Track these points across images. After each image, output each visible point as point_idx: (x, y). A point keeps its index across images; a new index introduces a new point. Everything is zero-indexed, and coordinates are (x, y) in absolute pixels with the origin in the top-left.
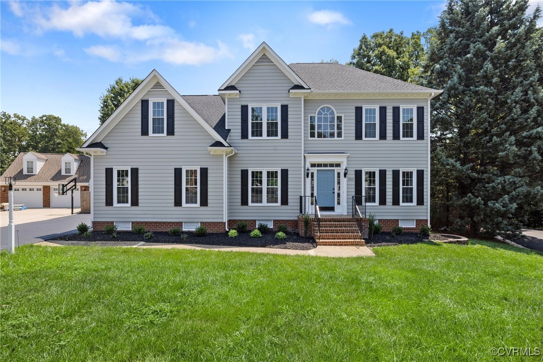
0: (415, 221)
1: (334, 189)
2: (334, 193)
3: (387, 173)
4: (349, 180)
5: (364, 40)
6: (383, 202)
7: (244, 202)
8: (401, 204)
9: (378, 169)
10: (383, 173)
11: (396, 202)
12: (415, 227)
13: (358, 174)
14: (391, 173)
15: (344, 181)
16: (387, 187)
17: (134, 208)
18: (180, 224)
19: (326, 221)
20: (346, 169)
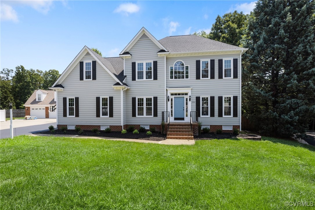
0: (232, 126)
1: (184, 108)
2: (184, 110)
3: (215, 98)
4: (193, 102)
5: (218, 19)
6: (212, 115)
7: (134, 115)
8: (224, 116)
9: (210, 96)
10: (212, 98)
11: (220, 115)
12: (232, 130)
13: (198, 99)
14: (218, 98)
15: (189, 103)
16: (215, 106)
17: (77, 118)
18: (99, 126)
19: (175, 126)
20: (190, 96)
